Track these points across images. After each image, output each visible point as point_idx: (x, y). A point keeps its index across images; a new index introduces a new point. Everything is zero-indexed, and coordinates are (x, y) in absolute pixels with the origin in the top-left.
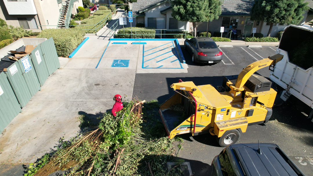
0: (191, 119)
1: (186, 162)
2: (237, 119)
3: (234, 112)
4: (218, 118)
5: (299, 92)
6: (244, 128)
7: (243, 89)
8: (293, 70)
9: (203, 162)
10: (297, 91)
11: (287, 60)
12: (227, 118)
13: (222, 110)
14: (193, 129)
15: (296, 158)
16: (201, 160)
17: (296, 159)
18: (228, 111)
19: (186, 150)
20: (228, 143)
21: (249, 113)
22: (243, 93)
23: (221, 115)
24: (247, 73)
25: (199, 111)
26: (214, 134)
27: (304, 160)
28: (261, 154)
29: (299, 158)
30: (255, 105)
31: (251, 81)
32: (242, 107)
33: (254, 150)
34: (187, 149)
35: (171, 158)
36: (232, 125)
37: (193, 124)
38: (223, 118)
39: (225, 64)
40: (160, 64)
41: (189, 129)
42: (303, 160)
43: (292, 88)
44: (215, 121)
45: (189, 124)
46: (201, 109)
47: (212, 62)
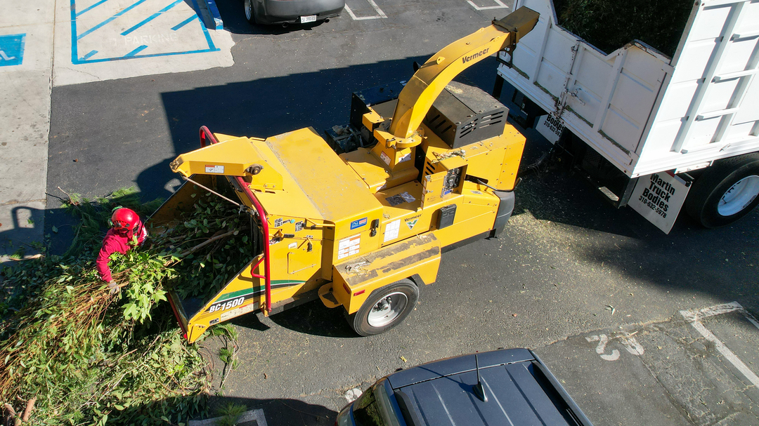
0: (255, 270)
1: (251, 413)
2: (406, 241)
3: (395, 223)
4: (344, 251)
5: (591, 125)
6: (429, 270)
7: (417, 141)
8: (571, 54)
9: (306, 401)
10: (585, 120)
11: (550, 19)
12: (373, 245)
13: (355, 225)
14: (263, 299)
15: (589, 340)
16: (303, 395)
17: (591, 343)
18: (375, 224)
19: (248, 367)
20: (384, 320)
21: (441, 219)
22: (419, 152)
23: (351, 240)
24: (426, 87)
25: (277, 239)
26: (336, 302)
27: (613, 344)
28: (486, 399)
29: (596, 338)
30: (458, 192)
31: (443, 110)
32: (417, 204)
33: (463, 386)
34: (251, 361)
35: (202, 404)
36: (389, 270)
37: (262, 282)
38: (358, 247)
39: (354, 18)
40: (134, 40)
41: (252, 300)
42: (609, 343)
43: (569, 109)
44: (335, 262)
45: (250, 285)
46: (283, 233)
47: (313, 19)
